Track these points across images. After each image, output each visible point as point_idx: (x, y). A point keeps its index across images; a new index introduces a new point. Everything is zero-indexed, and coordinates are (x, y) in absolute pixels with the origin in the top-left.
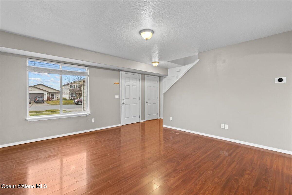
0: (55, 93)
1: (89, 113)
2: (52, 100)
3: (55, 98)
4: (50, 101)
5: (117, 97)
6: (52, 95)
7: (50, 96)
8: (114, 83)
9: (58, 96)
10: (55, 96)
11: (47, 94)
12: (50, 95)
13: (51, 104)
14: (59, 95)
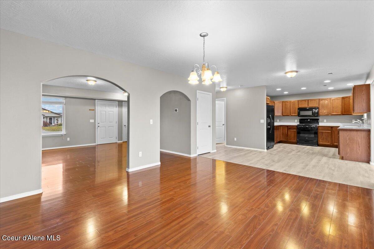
0: (54, 117)
1: (65, 133)
2: (50, 126)
3: (54, 123)
4: (47, 127)
5: (92, 121)
6: (51, 119)
7: (47, 121)
8: (90, 110)
9: (58, 121)
10: (54, 120)
11: (44, 118)
12: (47, 119)
13: (48, 130)
14: (60, 120)
